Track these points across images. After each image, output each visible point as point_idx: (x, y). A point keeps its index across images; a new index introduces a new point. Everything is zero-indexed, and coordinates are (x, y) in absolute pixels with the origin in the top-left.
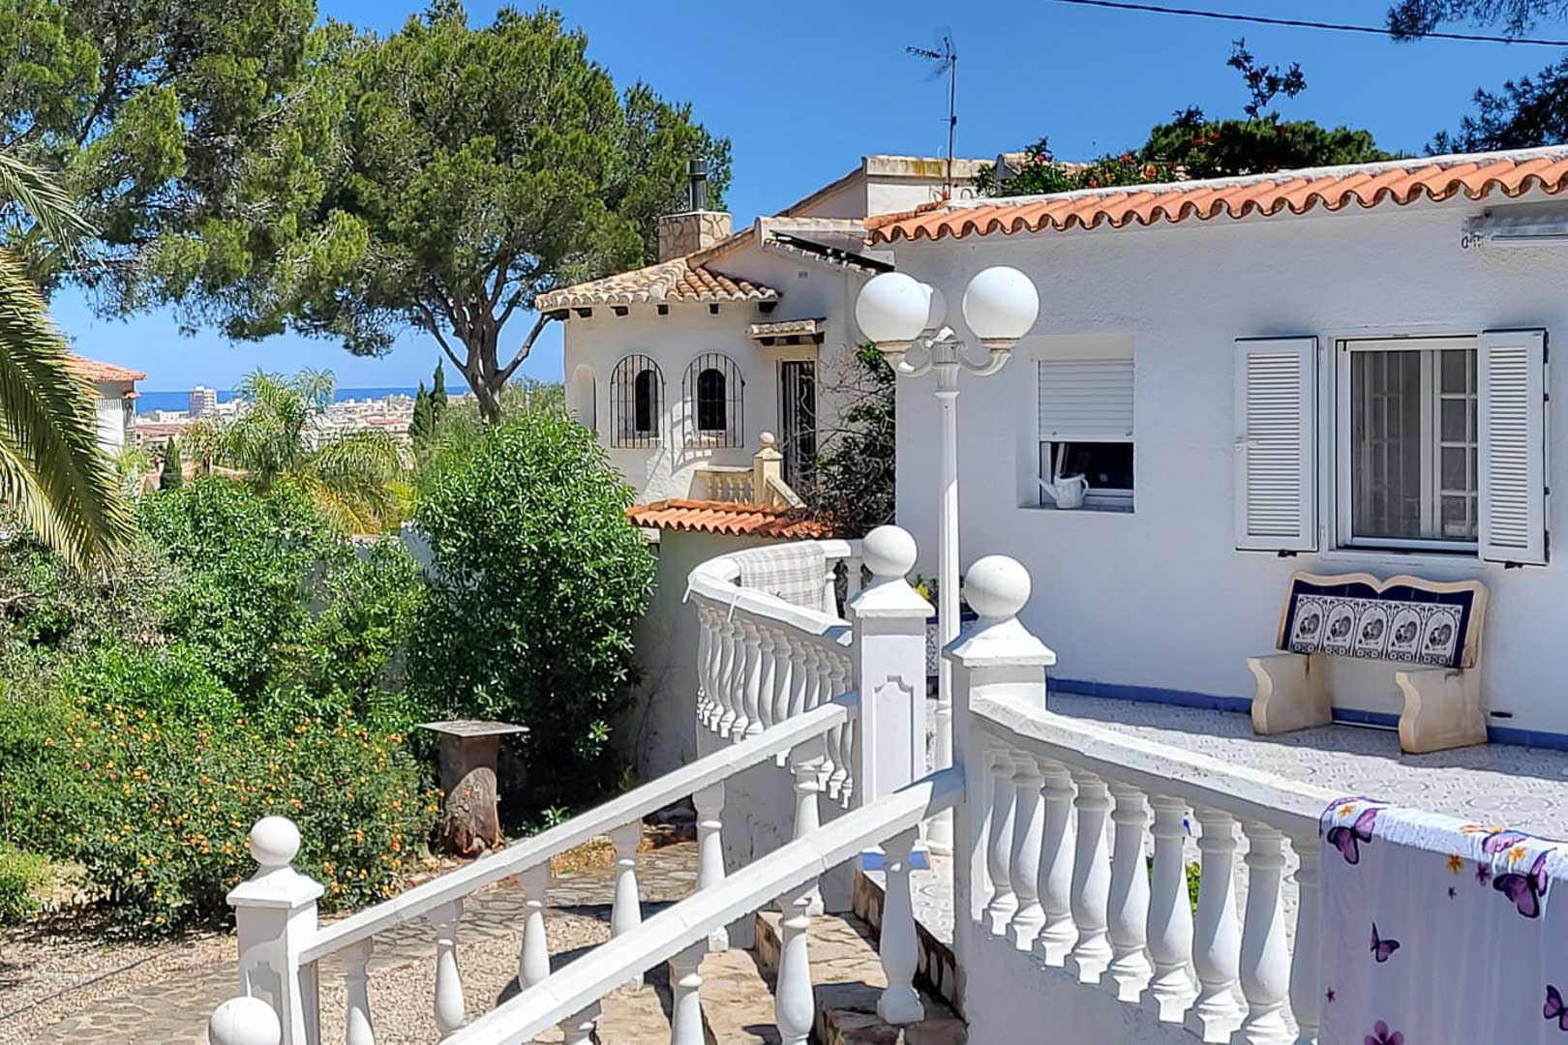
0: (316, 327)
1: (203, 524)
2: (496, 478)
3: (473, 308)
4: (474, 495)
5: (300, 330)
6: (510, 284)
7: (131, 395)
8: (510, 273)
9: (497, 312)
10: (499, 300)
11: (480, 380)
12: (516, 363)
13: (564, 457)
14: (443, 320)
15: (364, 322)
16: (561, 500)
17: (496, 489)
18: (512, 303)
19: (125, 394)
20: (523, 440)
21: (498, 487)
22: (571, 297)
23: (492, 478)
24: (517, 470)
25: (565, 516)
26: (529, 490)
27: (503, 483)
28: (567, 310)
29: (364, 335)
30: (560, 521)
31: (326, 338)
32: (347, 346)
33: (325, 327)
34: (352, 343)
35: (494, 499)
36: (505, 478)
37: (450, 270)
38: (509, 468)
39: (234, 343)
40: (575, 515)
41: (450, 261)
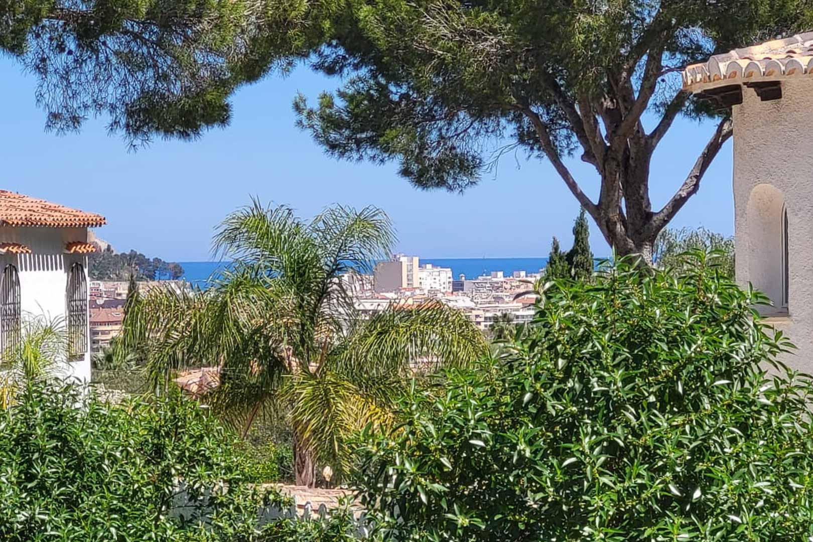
0: (358, 143)
1: (38, 469)
2: (536, 395)
3: (610, 115)
4: (488, 433)
5: (333, 146)
6: (666, 77)
7: (80, 249)
8: (667, 60)
9: (649, 121)
10: (651, 101)
11: (619, 228)
12: (678, 203)
13: (689, 351)
14: (568, 137)
15: (434, 136)
16: (680, 445)
17: (535, 419)
18: (671, 110)
19: (69, 246)
20: (600, 311)
21: (541, 416)
22: (744, 63)
23: (527, 397)
24: (583, 378)
25: (688, 482)
26: (607, 424)
27: (553, 407)
28: (738, 87)
29: (434, 155)
30: (675, 491)
31: (373, 158)
32: (406, 172)
33: (373, 142)
34: (415, 167)
35: (530, 443)
36: (557, 395)
37: (569, 54)
38: (567, 372)
39: (138, 142)
40: (711, 480)
41: (569, 36)
